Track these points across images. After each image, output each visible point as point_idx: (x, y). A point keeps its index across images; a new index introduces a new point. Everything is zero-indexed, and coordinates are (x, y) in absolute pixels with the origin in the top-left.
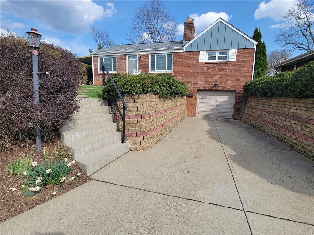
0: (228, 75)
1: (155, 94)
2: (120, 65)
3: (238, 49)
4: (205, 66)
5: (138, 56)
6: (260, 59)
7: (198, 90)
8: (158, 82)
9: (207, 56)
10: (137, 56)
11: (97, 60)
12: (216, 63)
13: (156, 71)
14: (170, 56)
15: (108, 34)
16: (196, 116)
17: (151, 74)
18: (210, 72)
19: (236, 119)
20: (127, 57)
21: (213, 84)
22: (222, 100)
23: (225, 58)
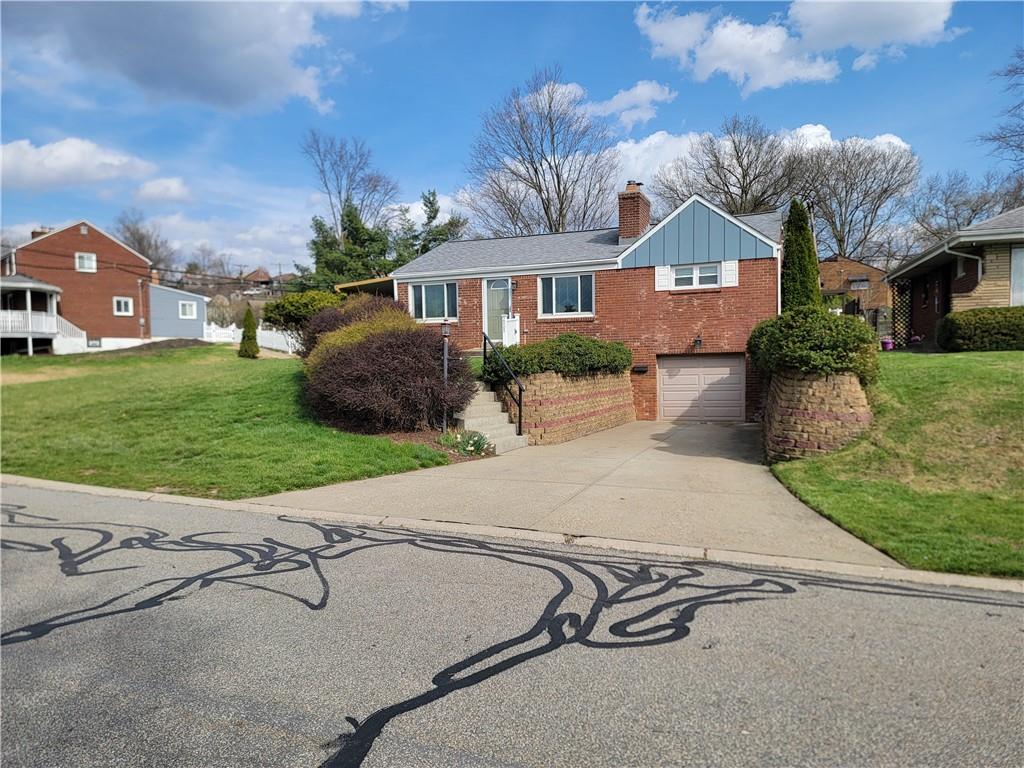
0: (722, 319)
1: (557, 372)
2: (465, 303)
3: (740, 261)
4: (670, 300)
5: (510, 281)
6: (794, 280)
7: (659, 356)
8: (560, 354)
9: (674, 276)
10: (507, 280)
11: (406, 292)
12: (694, 292)
13: (556, 315)
14: (586, 279)
15: (365, 150)
16: (658, 418)
17: (546, 322)
18: (682, 313)
19: (752, 421)
20: (484, 283)
21: (690, 341)
22: (717, 378)
23: (714, 279)
